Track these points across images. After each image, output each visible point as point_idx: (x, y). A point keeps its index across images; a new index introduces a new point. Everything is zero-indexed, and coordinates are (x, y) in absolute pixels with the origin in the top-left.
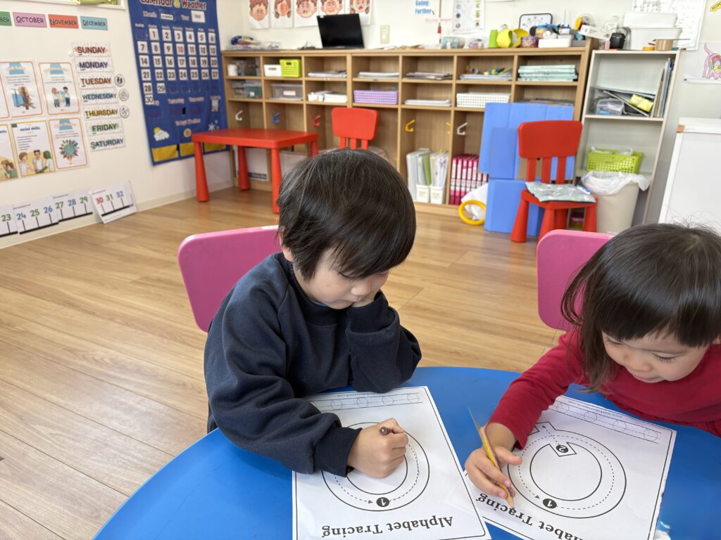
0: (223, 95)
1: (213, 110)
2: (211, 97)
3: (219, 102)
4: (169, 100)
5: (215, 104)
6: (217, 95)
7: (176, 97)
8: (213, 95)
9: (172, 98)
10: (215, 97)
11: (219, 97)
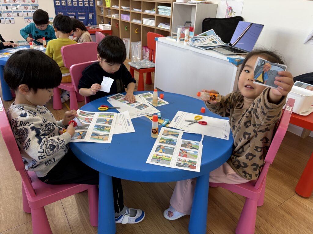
0: (95, 12)
1: (90, 18)
2: (89, 13)
3: (93, 15)
4: (68, 13)
5: (91, 16)
6: (92, 12)
7: (71, 12)
8: (90, 12)
9: (69, 12)
10: (92, 13)
11: (94, 14)
